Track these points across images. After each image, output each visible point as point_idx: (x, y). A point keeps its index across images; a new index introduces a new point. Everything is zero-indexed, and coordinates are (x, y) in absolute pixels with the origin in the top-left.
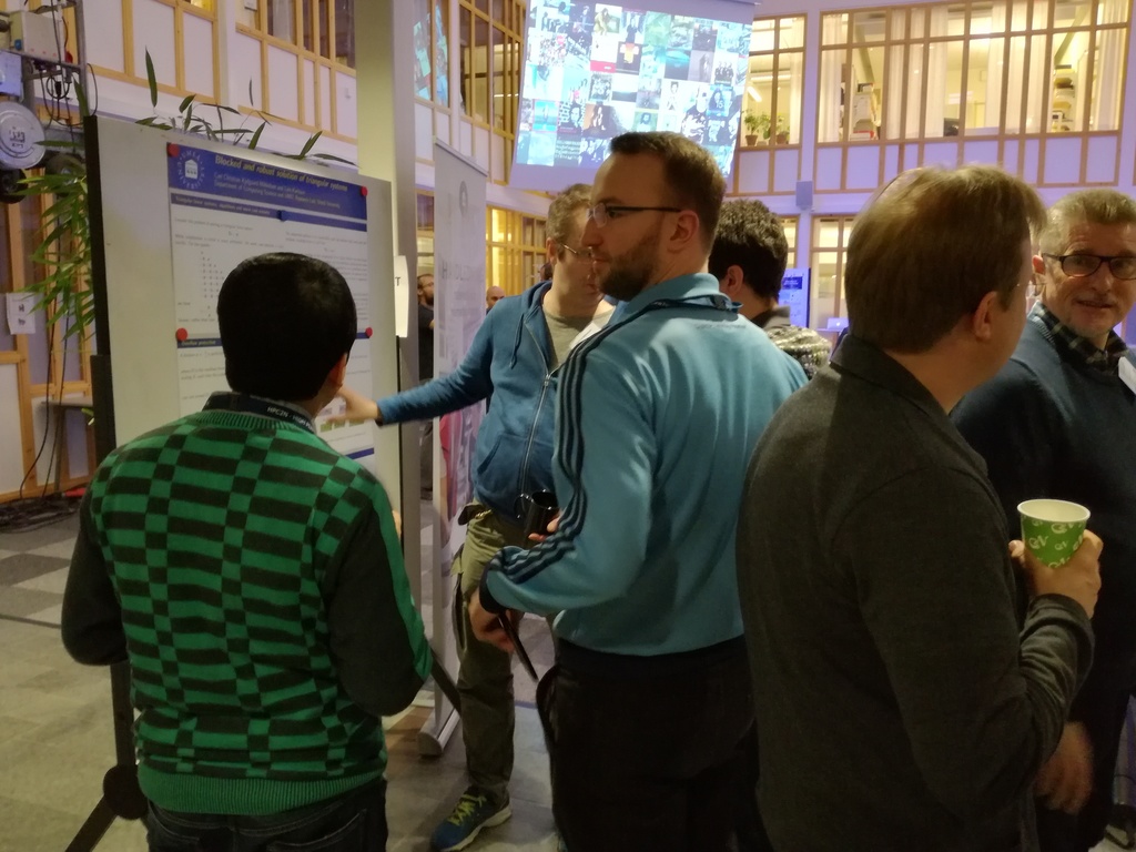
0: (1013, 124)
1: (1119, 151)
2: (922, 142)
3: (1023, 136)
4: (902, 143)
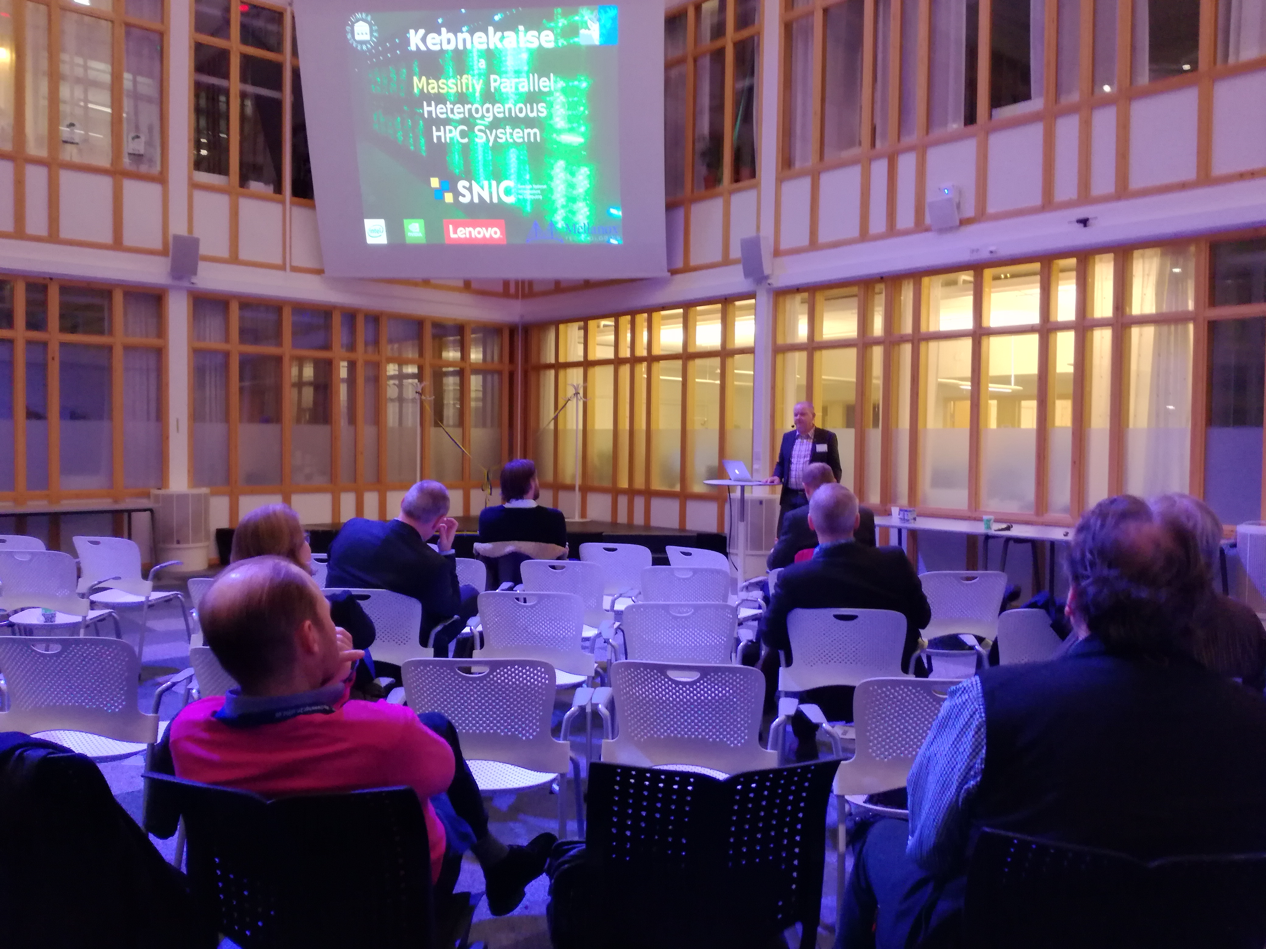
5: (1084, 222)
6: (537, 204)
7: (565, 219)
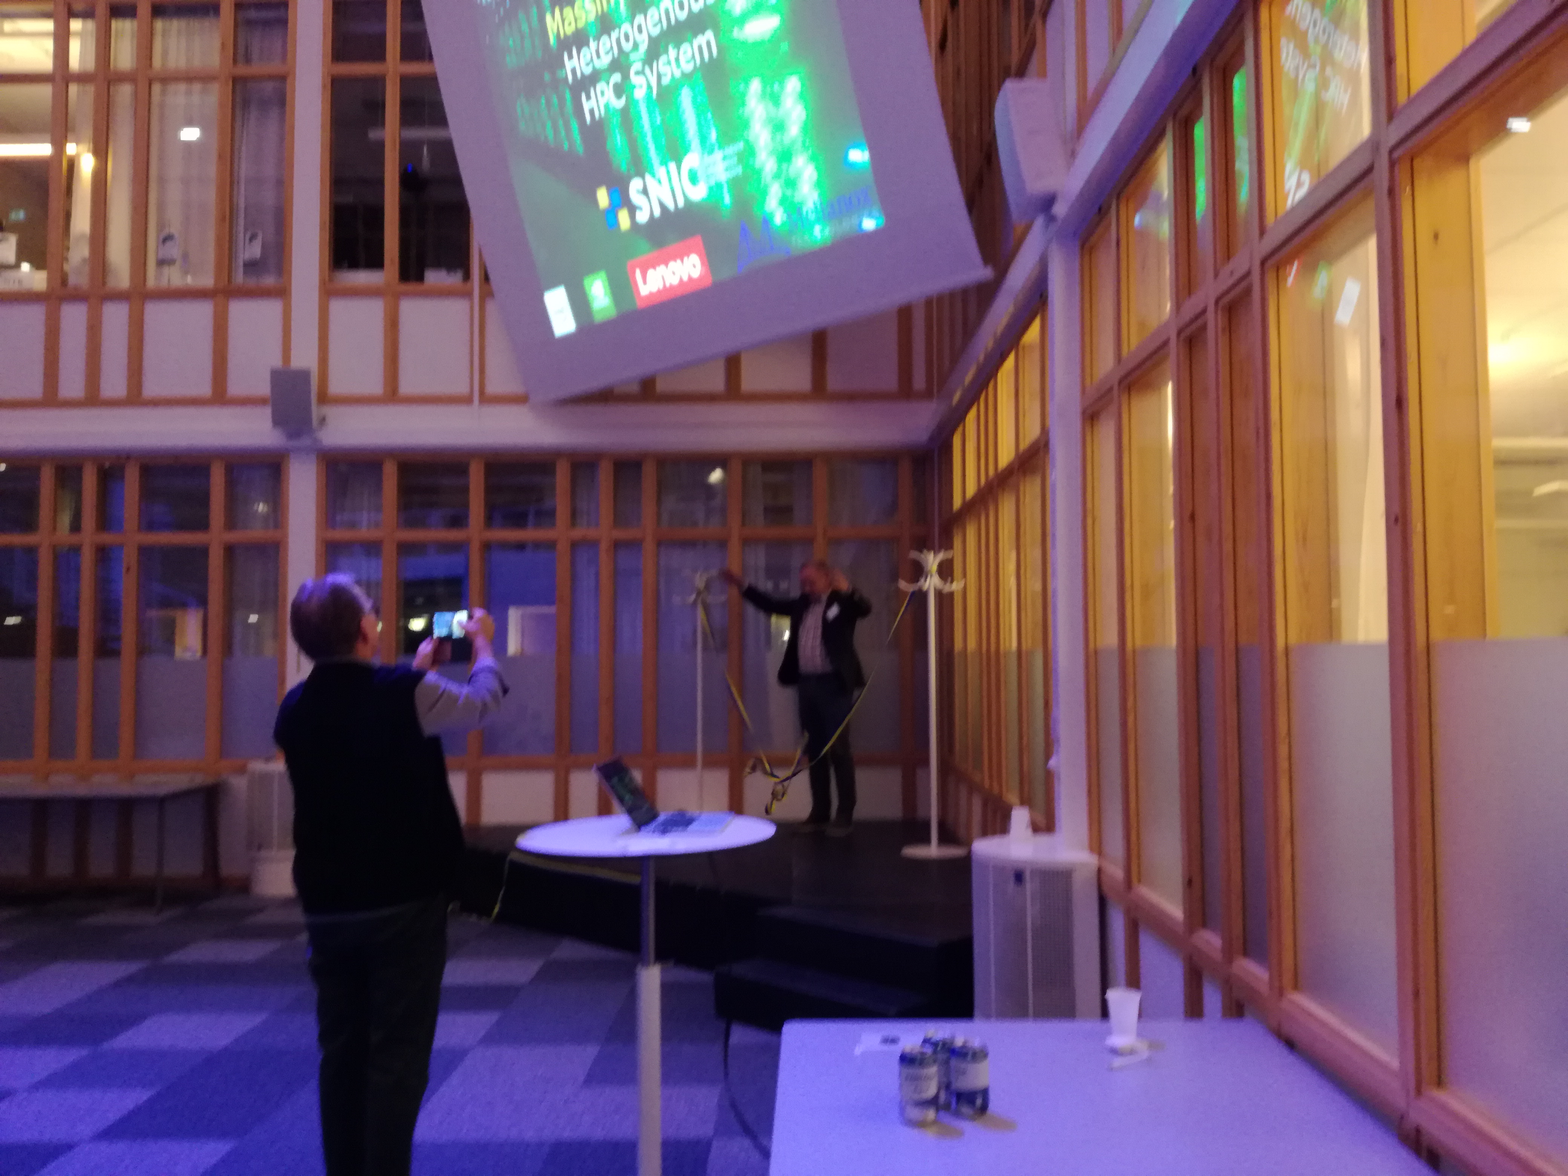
6: (737, 184)
7: (784, 201)
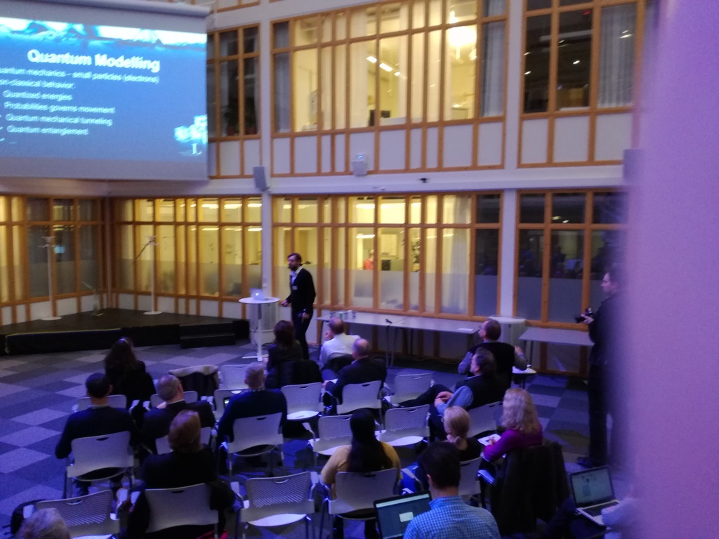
0: (417, 115)
1: (504, 135)
2: (348, 132)
3: (425, 125)
4: (333, 133)
5: (424, 180)
